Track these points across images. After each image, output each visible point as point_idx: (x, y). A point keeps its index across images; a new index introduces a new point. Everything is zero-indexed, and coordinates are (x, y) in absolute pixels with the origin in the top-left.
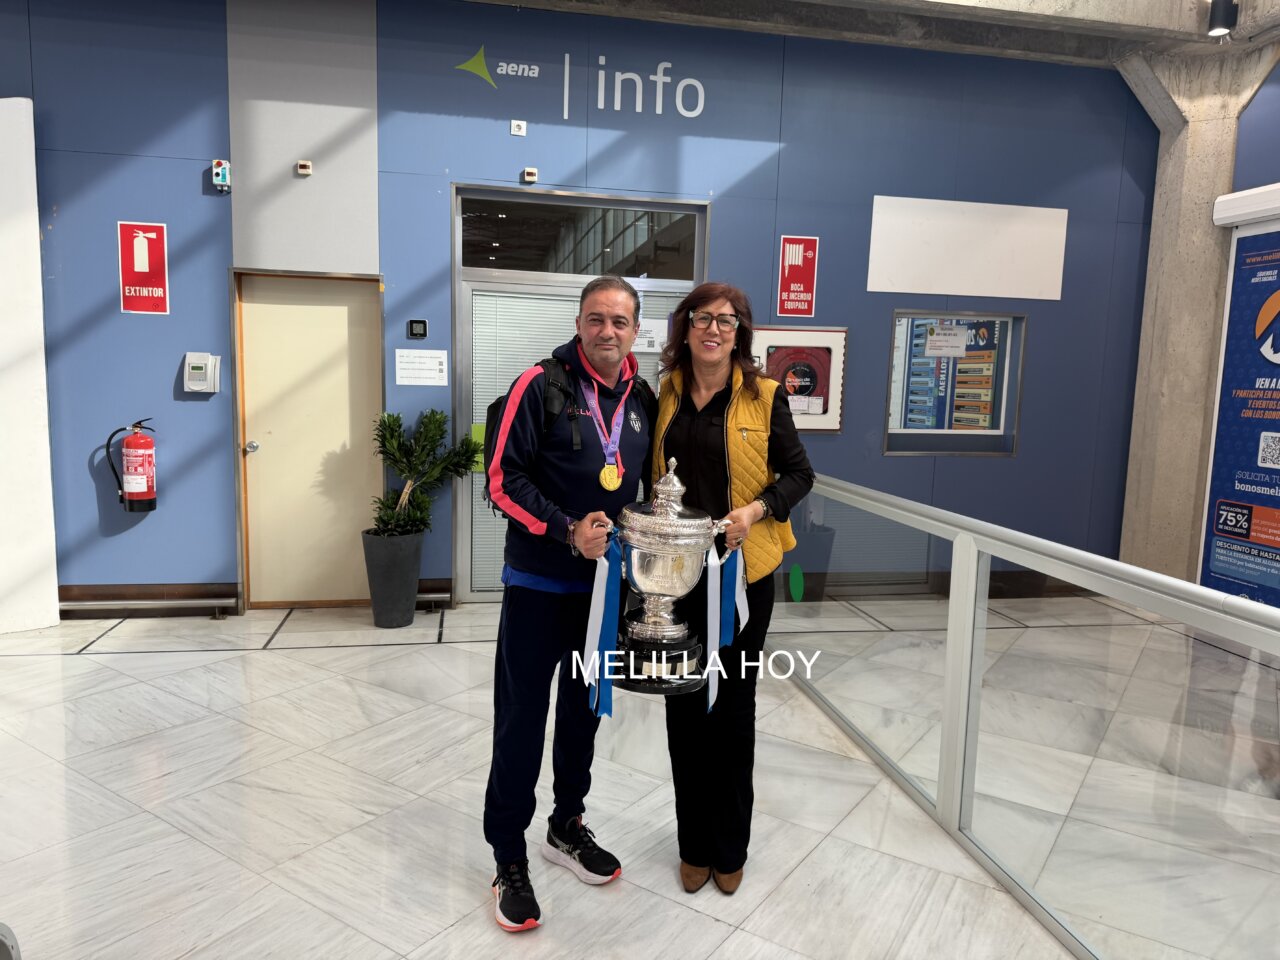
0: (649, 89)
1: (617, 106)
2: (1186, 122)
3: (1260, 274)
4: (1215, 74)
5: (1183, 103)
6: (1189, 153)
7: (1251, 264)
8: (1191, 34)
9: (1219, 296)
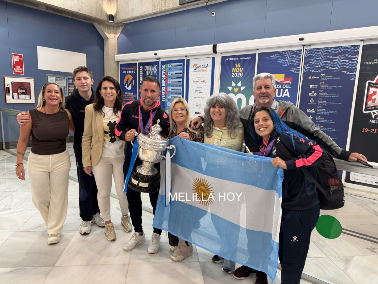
2: (108, 38)
5: (107, 34)
6: (109, 45)
7: (122, 69)
8: (106, 21)
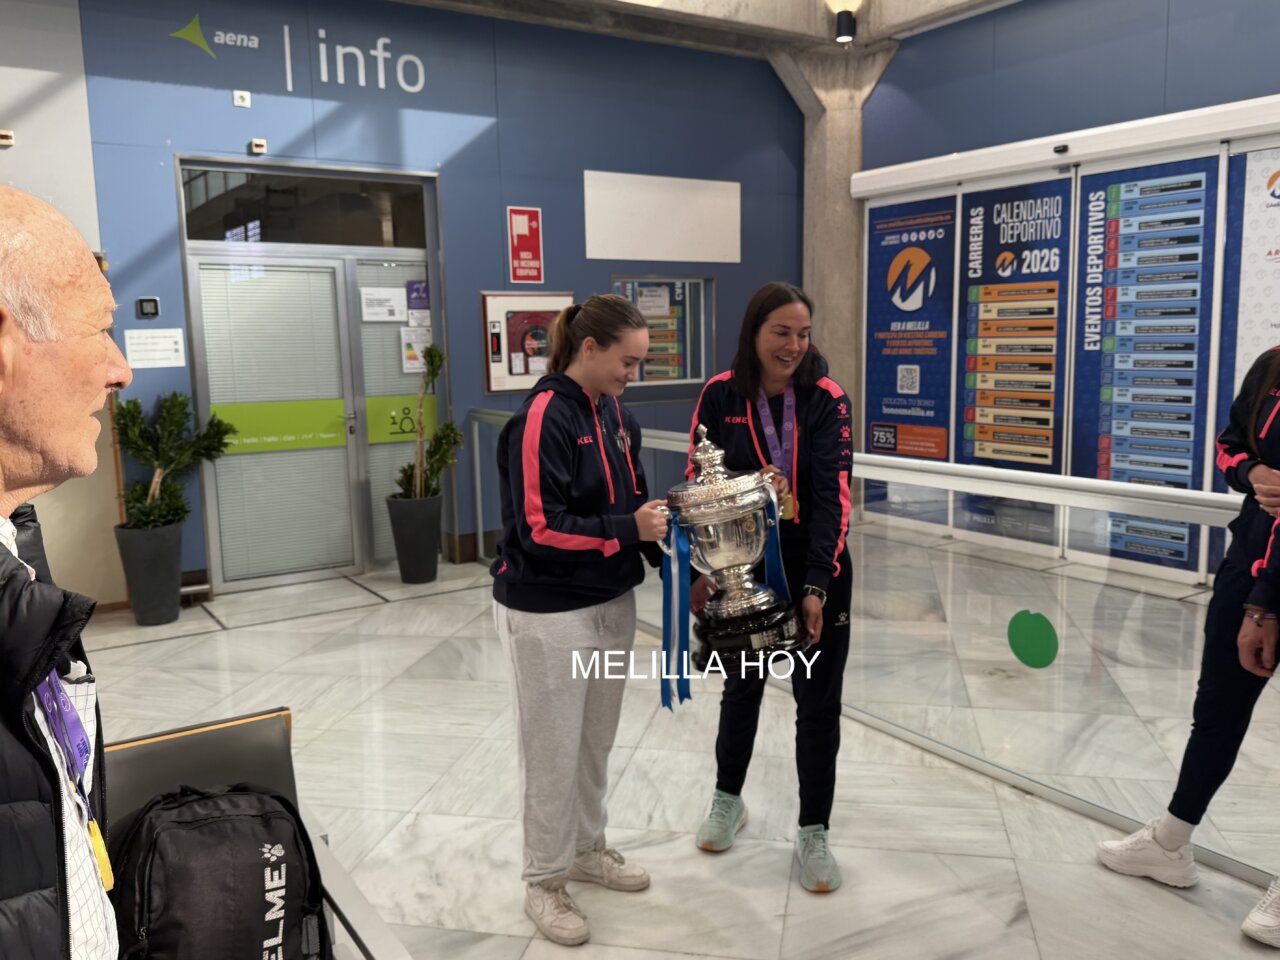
0: (371, 63)
1: (341, 79)
2: (824, 110)
3: (888, 238)
4: (842, 71)
5: (821, 94)
6: (828, 135)
7: (880, 229)
9: (859, 255)
